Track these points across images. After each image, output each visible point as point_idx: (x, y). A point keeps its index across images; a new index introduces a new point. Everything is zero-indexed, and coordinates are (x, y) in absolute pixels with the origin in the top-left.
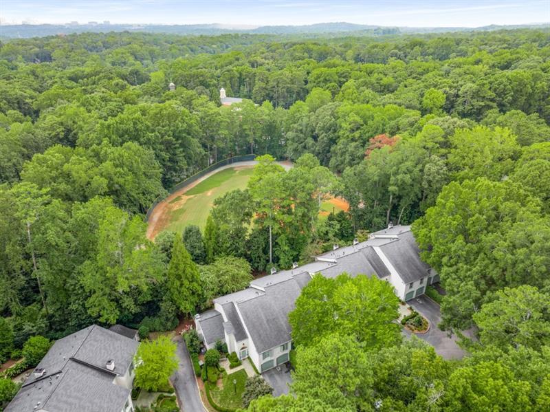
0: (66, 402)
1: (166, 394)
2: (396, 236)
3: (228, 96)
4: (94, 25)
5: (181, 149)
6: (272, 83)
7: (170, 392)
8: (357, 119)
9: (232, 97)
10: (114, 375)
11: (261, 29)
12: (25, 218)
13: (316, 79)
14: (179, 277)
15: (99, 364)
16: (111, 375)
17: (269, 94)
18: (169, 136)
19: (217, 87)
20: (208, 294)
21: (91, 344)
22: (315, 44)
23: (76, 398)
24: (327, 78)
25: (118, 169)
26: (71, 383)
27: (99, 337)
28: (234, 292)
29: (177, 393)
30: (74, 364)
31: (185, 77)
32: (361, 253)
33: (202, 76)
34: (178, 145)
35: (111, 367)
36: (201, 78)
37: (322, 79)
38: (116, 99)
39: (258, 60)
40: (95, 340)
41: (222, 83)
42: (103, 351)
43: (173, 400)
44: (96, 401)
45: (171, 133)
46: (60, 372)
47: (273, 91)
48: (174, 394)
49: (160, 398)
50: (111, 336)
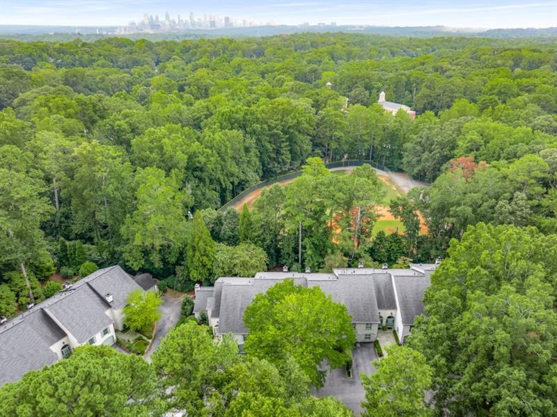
0: (64, 310)
1: (144, 338)
2: (423, 272)
3: (387, 100)
4: (322, 26)
5: (287, 144)
6: (438, 91)
7: (149, 338)
8: (476, 137)
9: (392, 101)
10: (110, 307)
11: (490, 32)
12: (98, 172)
13: (491, 90)
14: (194, 249)
15: (103, 294)
16: (108, 305)
17: (432, 101)
18: (277, 130)
19: (379, 90)
20: (217, 271)
21: (106, 278)
22: (534, 51)
23: (72, 310)
24: (502, 90)
25: (207, 150)
26: (76, 299)
27: (115, 275)
28: (240, 276)
29: (153, 341)
30: (87, 287)
31: (353, 78)
32: (371, 277)
33: (368, 78)
34: (284, 139)
35: (109, 299)
36: (367, 80)
37: (496, 91)
38: (259, 92)
39: (443, 66)
40: (111, 276)
41: (386, 86)
42: (112, 286)
43: (146, 344)
44: (84, 318)
45: (281, 128)
46: (75, 289)
47: (437, 99)
48: (150, 341)
49: (139, 339)
50: (125, 278)
